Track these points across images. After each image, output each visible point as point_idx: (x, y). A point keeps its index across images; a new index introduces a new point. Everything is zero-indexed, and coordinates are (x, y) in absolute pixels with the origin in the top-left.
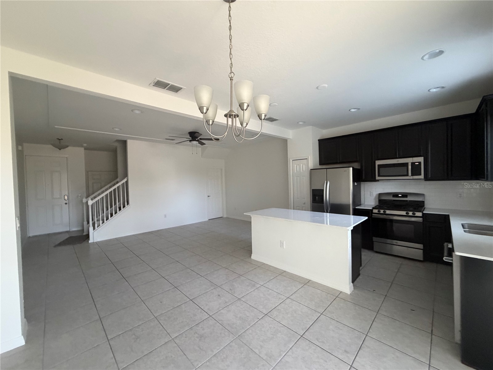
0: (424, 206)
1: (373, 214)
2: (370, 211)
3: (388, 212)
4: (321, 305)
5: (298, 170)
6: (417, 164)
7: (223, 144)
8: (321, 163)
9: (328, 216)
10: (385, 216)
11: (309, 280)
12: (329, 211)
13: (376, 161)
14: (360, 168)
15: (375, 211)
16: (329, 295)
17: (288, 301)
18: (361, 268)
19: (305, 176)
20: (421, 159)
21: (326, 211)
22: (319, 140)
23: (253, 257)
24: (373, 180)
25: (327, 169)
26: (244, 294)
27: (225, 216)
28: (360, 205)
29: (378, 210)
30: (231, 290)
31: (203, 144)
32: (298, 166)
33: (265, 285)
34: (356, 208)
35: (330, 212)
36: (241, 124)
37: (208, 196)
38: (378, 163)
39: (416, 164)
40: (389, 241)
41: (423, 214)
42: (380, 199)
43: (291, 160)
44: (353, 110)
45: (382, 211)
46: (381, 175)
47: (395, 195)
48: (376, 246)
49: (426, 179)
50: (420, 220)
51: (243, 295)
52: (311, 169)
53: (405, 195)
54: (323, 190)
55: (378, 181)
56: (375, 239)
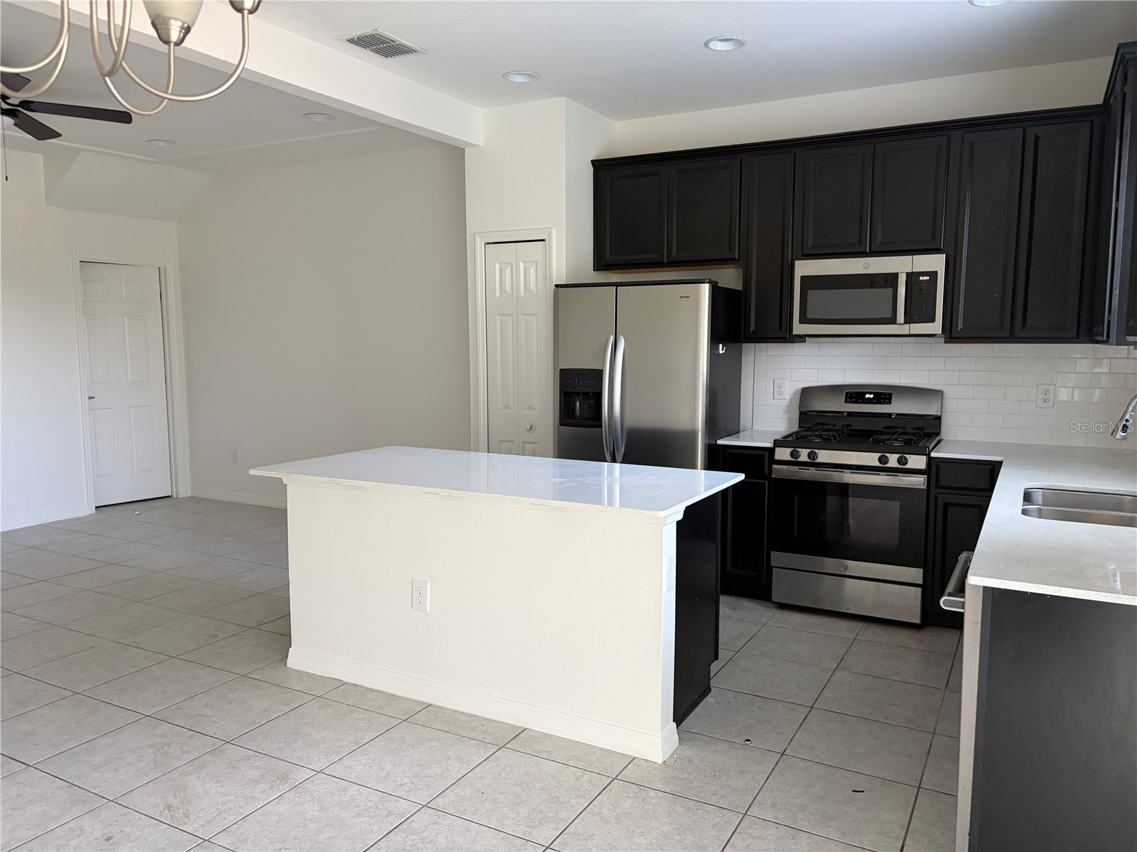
0: (938, 434)
1: (775, 466)
2: (766, 454)
3: (824, 456)
4: (551, 814)
5: (508, 288)
6: (925, 278)
7: (161, 144)
8: (601, 264)
9: (615, 474)
10: (813, 470)
11: (520, 727)
12: (619, 456)
13: (797, 262)
14: (740, 288)
15: (783, 454)
16: (587, 776)
17: (423, 818)
18: (714, 667)
19: (535, 314)
20: (935, 263)
21: (608, 457)
22: (596, 164)
23: (297, 659)
24: (785, 336)
25: (617, 285)
26: (231, 819)
27: (185, 491)
28: (735, 432)
29: (790, 450)
30: (169, 807)
31: (44, 133)
32: (508, 271)
33: (338, 770)
34: (719, 442)
35: (626, 460)
36: (154, 25)
37: (90, 398)
38: (805, 268)
39: (921, 278)
40: (830, 564)
41: (930, 460)
42: (804, 410)
43: (480, 244)
44: (718, 46)
45: (804, 455)
46: (809, 316)
47: (855, 394)
48: (781, 585)
49: (951, 335)
50: (919, 481)
51: (226, 824)
52: (557, 286)
53: (883, 395)
54: (600, 373)
55: (801, 338)
56: (777, 558)
